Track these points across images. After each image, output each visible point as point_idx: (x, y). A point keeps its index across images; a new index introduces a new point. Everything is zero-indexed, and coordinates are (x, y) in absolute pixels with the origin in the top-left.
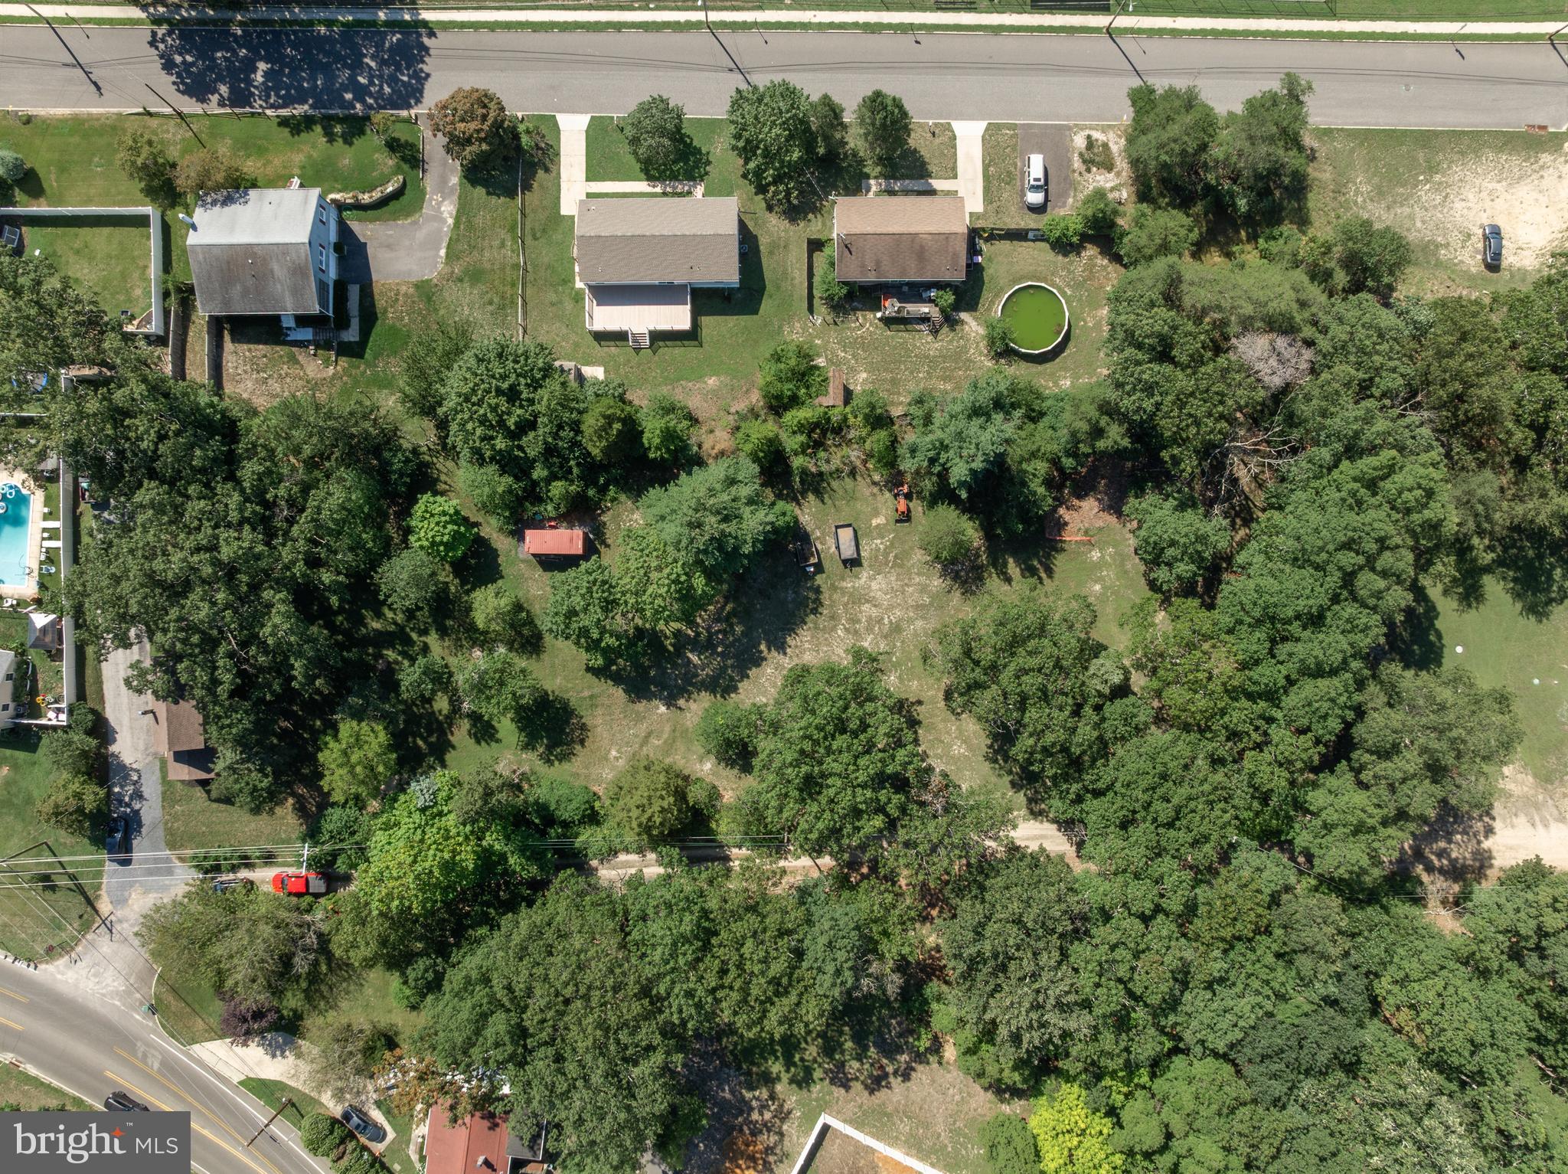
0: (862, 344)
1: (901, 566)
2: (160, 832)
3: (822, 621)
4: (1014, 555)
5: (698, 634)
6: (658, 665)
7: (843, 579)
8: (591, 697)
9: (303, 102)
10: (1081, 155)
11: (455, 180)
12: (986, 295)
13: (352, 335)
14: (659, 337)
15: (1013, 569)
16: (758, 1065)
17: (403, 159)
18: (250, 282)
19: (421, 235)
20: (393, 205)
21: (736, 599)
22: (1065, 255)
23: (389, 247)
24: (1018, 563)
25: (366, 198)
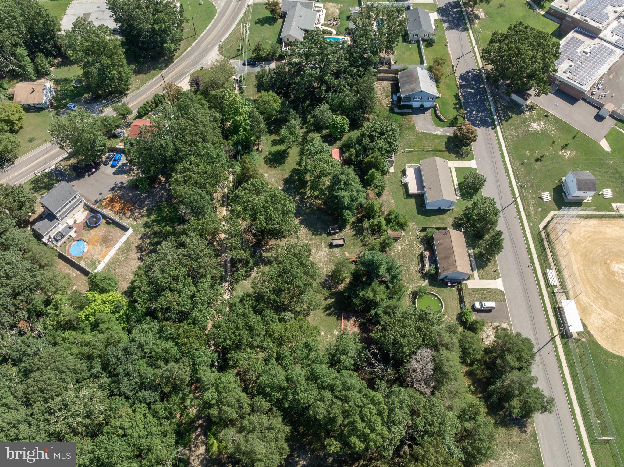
0: (411, 247)
1: (330, 262)
2: (251, 71)
3: (310, 236)
4: (335, 302)
5: (305, 199)
6: (295, 187)
7: (325, 243)
8: (285, 169)
9: (464, 99)
10: (499, 326)
11: (448, 134)
12: (436, 289)
13: (396, 110)
14: (406, 186)
15: (330, 301)
16: (155, 212)
17: (452, 121)
18: (408, 81)
19: (430, 126)
20: (438, 120)
21: (317, 210)
22: (457, 319)
23: (424, 119)
24: (332, 303)
25: (438, 112)
